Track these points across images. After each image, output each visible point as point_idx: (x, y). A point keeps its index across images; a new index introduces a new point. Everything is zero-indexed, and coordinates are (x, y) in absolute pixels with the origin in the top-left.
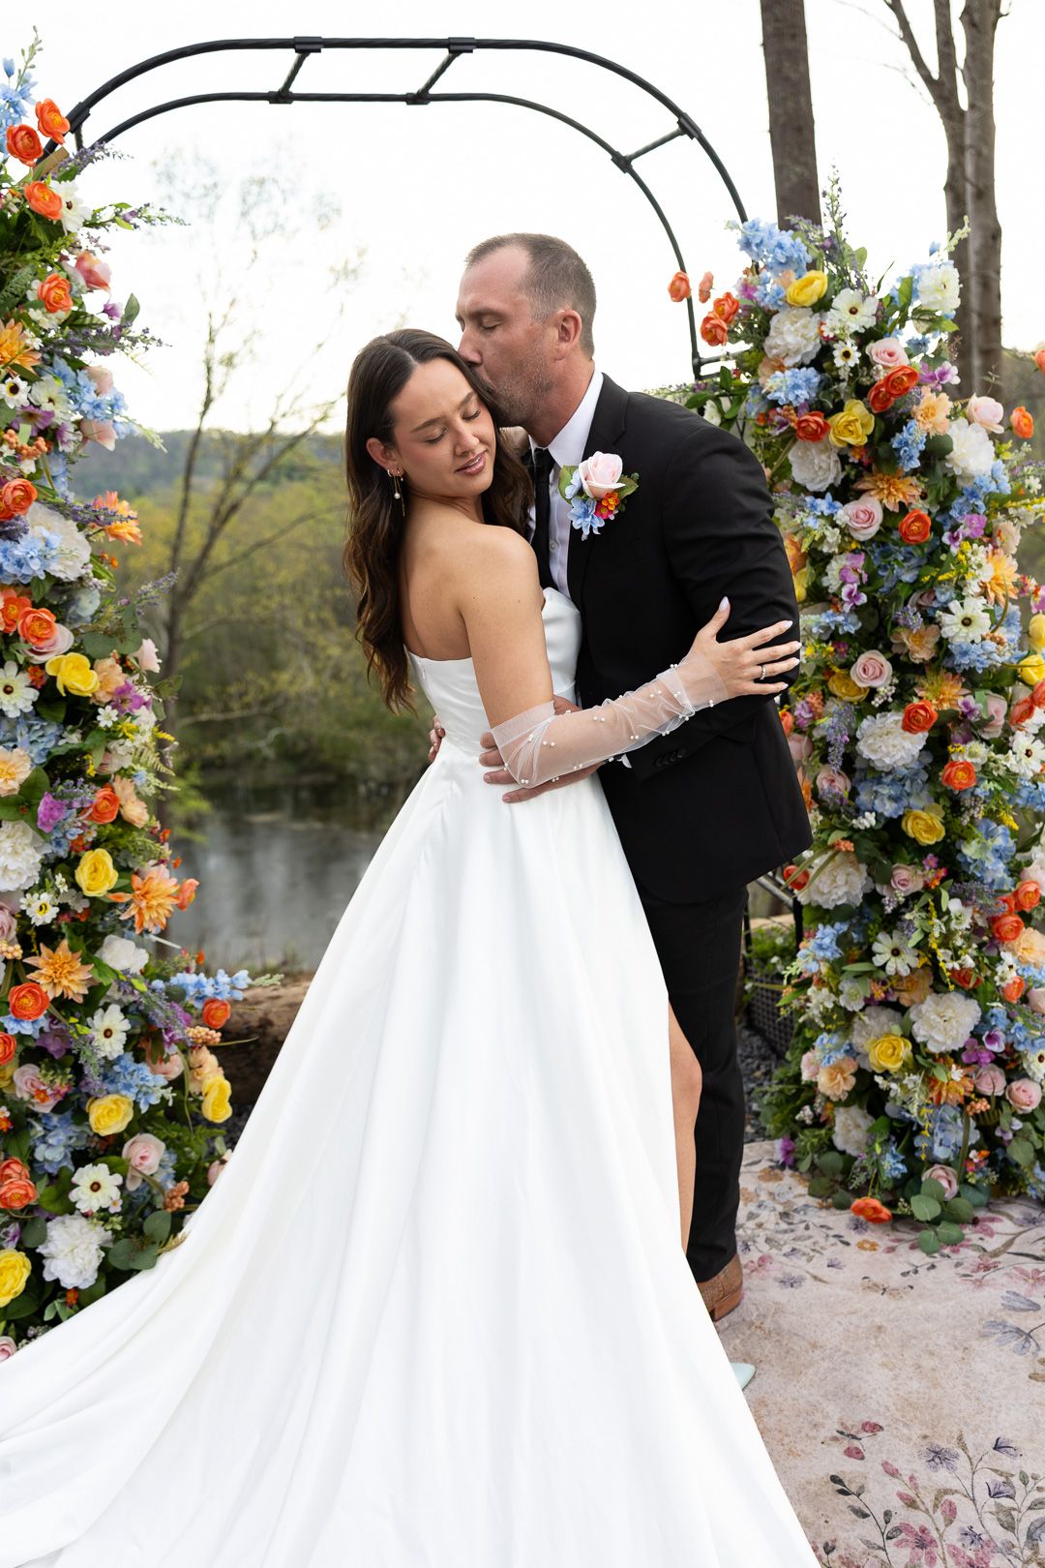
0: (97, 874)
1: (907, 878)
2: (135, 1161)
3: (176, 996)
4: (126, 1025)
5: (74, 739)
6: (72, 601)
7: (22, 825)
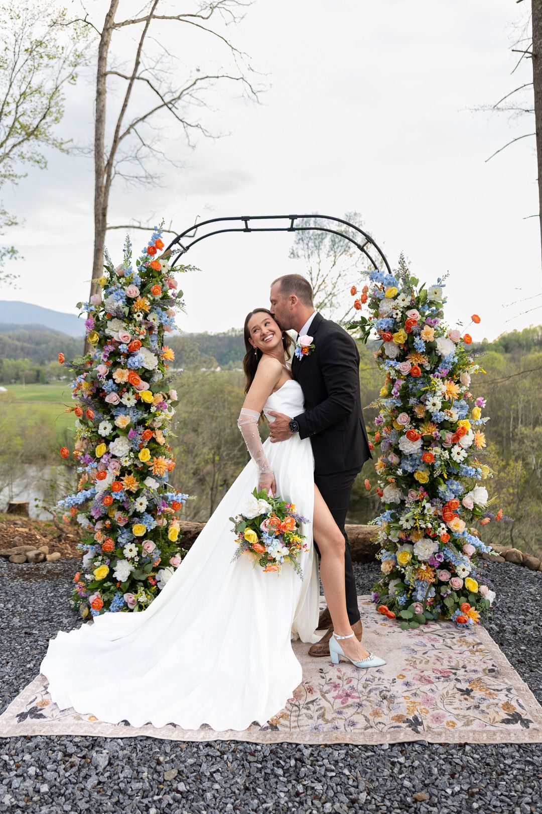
0: (145, 456)
1: (413, 495)
2: (145, 547)
3: (165, 498)
4: (147, 503)
5: (146, 416)
6: (152, 376)
7: (125, 438)
